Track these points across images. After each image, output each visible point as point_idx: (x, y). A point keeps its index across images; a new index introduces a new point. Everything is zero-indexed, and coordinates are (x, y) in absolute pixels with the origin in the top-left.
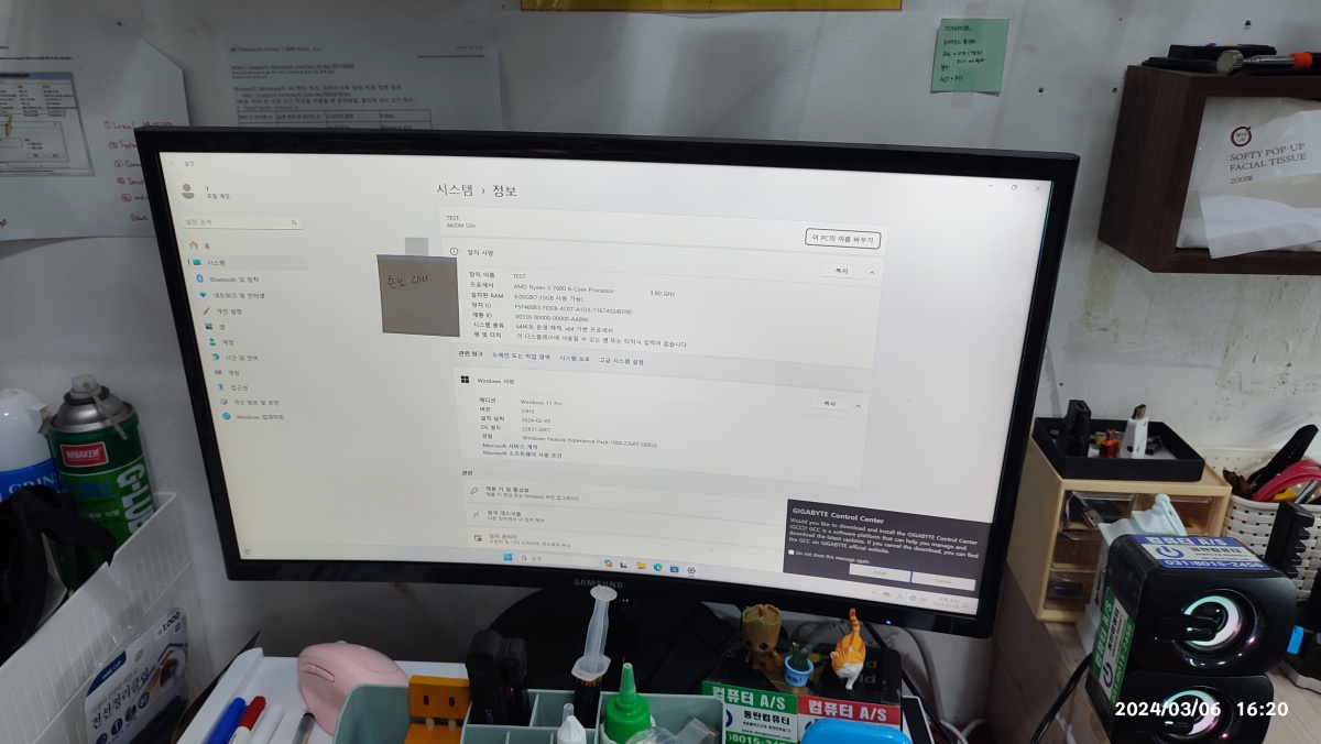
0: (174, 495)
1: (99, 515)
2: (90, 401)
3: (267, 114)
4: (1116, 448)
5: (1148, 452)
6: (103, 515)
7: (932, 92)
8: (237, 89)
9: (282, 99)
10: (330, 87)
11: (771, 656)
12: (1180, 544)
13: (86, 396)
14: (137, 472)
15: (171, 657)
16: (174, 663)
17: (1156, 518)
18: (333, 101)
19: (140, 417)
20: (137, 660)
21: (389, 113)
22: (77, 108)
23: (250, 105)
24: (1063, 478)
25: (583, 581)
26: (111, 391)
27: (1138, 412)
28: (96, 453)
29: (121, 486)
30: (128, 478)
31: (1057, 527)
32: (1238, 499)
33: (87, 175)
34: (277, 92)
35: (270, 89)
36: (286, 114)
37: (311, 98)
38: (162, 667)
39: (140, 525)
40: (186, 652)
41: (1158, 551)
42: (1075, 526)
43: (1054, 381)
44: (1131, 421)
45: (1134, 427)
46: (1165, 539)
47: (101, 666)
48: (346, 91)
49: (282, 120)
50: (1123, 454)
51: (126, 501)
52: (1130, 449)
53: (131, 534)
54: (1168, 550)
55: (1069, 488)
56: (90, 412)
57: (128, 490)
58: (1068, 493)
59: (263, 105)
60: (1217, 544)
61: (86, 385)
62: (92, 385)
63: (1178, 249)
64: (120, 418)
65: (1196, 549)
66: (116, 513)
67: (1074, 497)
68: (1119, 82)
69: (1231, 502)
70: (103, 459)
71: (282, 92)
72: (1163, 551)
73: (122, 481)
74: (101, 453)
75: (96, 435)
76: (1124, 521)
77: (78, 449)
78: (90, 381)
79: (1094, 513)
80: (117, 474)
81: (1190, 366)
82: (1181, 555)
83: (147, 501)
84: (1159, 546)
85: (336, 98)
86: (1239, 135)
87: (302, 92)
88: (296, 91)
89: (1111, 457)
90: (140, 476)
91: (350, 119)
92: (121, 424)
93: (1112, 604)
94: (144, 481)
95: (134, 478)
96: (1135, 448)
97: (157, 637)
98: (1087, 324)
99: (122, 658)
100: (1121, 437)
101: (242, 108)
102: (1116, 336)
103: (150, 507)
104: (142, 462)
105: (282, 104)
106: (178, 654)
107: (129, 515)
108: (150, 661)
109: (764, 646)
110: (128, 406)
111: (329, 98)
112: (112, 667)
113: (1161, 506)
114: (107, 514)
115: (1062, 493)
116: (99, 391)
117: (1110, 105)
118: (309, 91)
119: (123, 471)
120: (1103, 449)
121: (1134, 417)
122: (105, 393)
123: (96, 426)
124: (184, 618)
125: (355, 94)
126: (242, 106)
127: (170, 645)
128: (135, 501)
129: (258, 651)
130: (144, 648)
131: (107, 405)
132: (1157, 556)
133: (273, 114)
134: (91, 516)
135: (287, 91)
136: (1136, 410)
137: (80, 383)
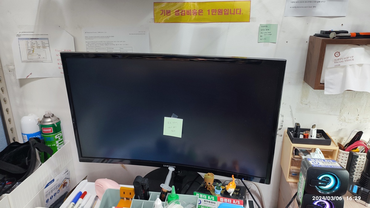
0: (69, 141)
1: (50, 145)
2: (50, 117)
3: (93, 48)
4: (308, 136)
5: (317, 137)
6: (51, 145)
7: (258, 43)
8: (86, 42)
9: (97, 44)
10: (108, 42)
11: (212, 186)
12: (319, 161)
13: (48, 116)
14: (60, 135)
15: (66, 181)
16: (66, 183)
17: (316, 155)
18: (109, 45)
19: (61, 122)
20: (57, 181)
21: (122, 48)
22: (49, 46)
23: (89, 46)
24: (293, 143)
25: (166, 165)
26: (54, 115)
27: (314, 126)
28: (50, 130)
29: (56, 138)
30: (57, 136)
31: (291, 156)
32: (341, 150)
33: (51, 62)
34: (96, 43)
35: (94, 42)
36: (98, 48)
37: (104, 44)
38: (63, 184)
39: (60, 148)
40: (69, 180)
41: (313, 162)
42: (296, 156)
43: (293, 118)
44: (311, 129)
45: (312, 130)
46: (316, 160)
47: (48, 182)
48: (112, 43)
49: (97, 49)
50: (310, 138)
51: (57, 142)
52: (311, 136)
53: (57, 150)
54: (316, 162)
55: (294, 146)
56: (49, 120)
57: (57, 139)
58: (294, 148)
59: (92, 46)
60: (330, 161)
61: (48, 113)
62: (50, 114)
63: (321, 83)
64: (56, 122)
65: (324, 163)
66: (54, 145)
67: (296, 149)
68: (308, 40)
69: (339, 151)
70: (52, 132)
71: (97, 43)
72: (314, 163)
73: (56, 137)
74: (51, 130)
75: (50, 126)
76: (308, 155)
77: (46, 129)
78: (49, 112)
79: (302, 153)
80: (55, 135)
81: (330, 115)
82: (319, 163)
83: (62, 142)
84: (313, 161)
85: (110, 44)
86: (337, 54)
87: (102, 43)
88: (100, 42)
89: (306, 138)
90: (61, 136)
91: (113, 49)
92: (56, 123)
93: (301, 176)
94: (61, 137)
95: (59, 136)
96: (313, 136)
97: (62, 176)
98: (302, 103)
99: (53, 180)
100: (309, 133)
101: (87, 47)
102: (310, 106)
103: (63, 144)
104: (61, 132)
105: (97, 46)
106: (67, 181)
107: (57, 146)
108: (61, 182)
109: (209, 183)
110: (59, 119)
111: (108, 44)
112: (51, 182)
113: (317, 151)
114: (52, 145)
115: (292, 147)
116: (52, 115)
117: (306, 46)
118: (103, 42)
119: (57, 134)
120: (304, 136)
121: (312, 128)
122: (53, 115)
123: (51, 123)
124: (69, 171)
125: (114, 43)
126: (87, 46)
127: (65, 178)
128: (59, 142)
129: (86, 180)
130: (59, 178)
131: (53, 118)
132: (312, 164)
133: (95, 48)
134: (48, 145)
135: (98, 43)
136: (313, 126)
137: (47, 113)
